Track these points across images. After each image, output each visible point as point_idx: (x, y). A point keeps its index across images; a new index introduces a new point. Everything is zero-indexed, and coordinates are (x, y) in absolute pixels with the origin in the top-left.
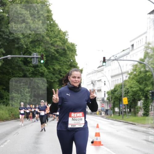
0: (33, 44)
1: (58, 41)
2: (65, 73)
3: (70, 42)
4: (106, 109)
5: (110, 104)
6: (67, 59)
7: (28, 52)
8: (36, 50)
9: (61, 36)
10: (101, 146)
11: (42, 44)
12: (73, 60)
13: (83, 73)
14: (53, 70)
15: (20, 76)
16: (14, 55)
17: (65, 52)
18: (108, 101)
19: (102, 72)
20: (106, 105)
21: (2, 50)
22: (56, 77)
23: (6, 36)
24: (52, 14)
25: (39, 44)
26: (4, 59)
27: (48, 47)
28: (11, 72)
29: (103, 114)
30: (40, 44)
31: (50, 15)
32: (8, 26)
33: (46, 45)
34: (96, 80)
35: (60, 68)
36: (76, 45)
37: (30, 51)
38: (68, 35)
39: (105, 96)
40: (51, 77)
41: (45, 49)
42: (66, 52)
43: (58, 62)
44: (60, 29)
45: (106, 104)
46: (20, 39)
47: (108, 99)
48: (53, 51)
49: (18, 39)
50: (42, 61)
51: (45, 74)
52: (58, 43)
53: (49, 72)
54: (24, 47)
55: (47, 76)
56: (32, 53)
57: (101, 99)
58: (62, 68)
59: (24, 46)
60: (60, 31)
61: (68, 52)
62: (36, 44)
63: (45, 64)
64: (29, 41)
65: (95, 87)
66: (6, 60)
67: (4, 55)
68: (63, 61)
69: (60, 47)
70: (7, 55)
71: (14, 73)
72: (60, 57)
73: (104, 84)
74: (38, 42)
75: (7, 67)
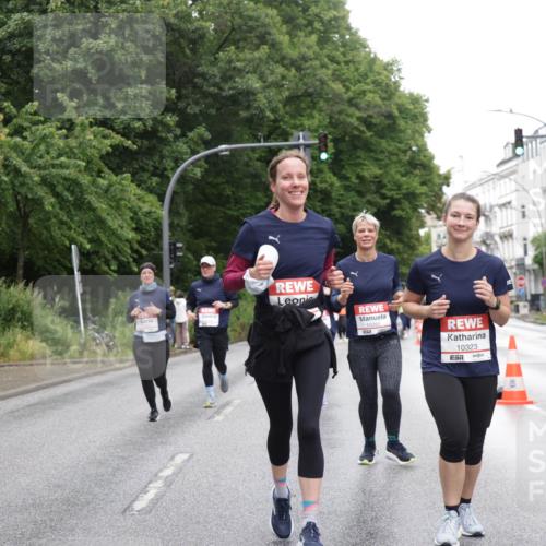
0: (293, 106)
1: (370, 91)
2: (395, 188)
3: (407, 92)
4: (533, 292)
5: (543, 276)
6: (399, 145)
7: (279, 131)
8: (302, 125)
9: (379, 74)
10: (529, 407)
11: (322, 103)
12: (417, 146)
13: (451, 185)
14: (357, 181)
15: (258, 204)
16: (237, 142)
17: (390, 122)
18: (536, 266)
19: (512, 177)
20: (530, 280)
21: (202, 130)
22: (370, 203)
23: (212, 89)
24: (349, 12)
25: (313, 106)
26: (207, 158)
27: (340, 113)
28: (230, 193)
29: (524, 310)
30: (314, 103)
31: (341, 14)
32: (216, 59)
33: (332, 105)
34: (494, 203)
35: (378, 172)
36: (424, 98)
37: (283, 129)
38: (399, 70)
39: (526, 253)
40: (353, 203)
41: (331, 118)
42: (395, 123)
43: (372, 154)
44: (372, 55)
45: (532, 278)
46: (254, 94)
47: (538, 260)
48: (356, 124)
49: (249, 93)
50: (324, 156)
51: (333, 195)
52: (369, 97)
53: (347, 188)
54: (268, 117)
55: (339, 200)
56: (292, 135)
57: (514, 263)
58: (387, 172)
59: (268, 113)
60: (374, 60)
61: (401, 123)
62: (303, 105)
63: (332, 163)
64: (280, 98)
65: (491, 225)
66: (212, 160)
67: (208, 144)
68: (389, 152)
69: (377, 110)
70: (216, 146)
71: (240, 197)
72: (379, 140)
73: (520, 214)
74: (309, 99)
75: (220, 180)
